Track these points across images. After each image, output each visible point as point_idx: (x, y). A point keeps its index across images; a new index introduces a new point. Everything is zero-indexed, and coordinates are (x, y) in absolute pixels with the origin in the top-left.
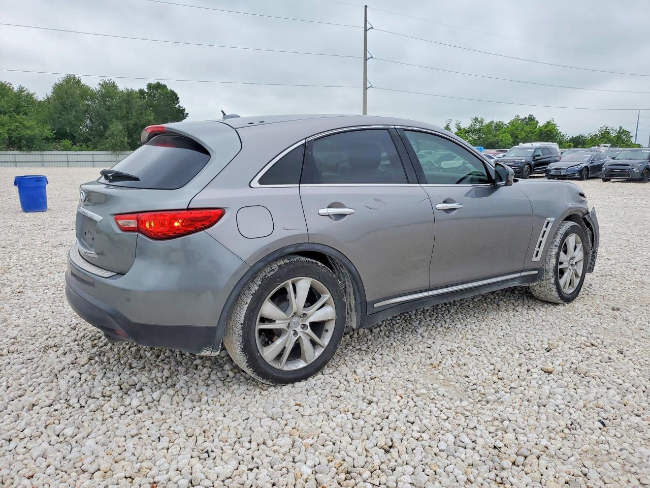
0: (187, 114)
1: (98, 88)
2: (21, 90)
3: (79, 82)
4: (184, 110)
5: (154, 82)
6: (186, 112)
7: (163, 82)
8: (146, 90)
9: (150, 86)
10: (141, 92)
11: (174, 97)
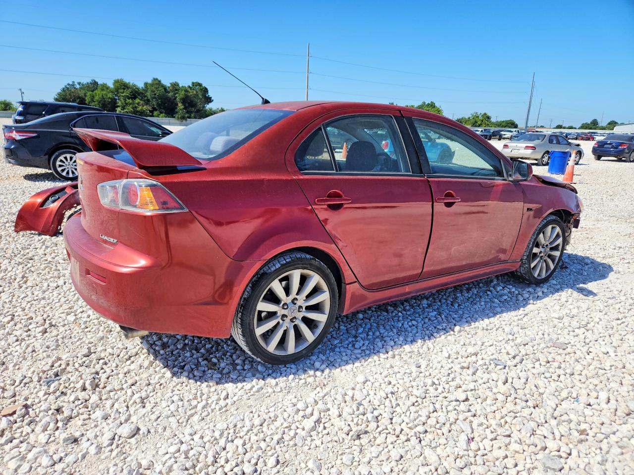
0: (213, 100)
1: (169, 85)
2: (135, 86)
3: (160, 81)
4: (211, 98)
5: (195, 81)
6: (212, 99)
7: (200, 82)
8: (191, 86)
9: (193, 83)
10: (189, 87)
11: (205, 90)
